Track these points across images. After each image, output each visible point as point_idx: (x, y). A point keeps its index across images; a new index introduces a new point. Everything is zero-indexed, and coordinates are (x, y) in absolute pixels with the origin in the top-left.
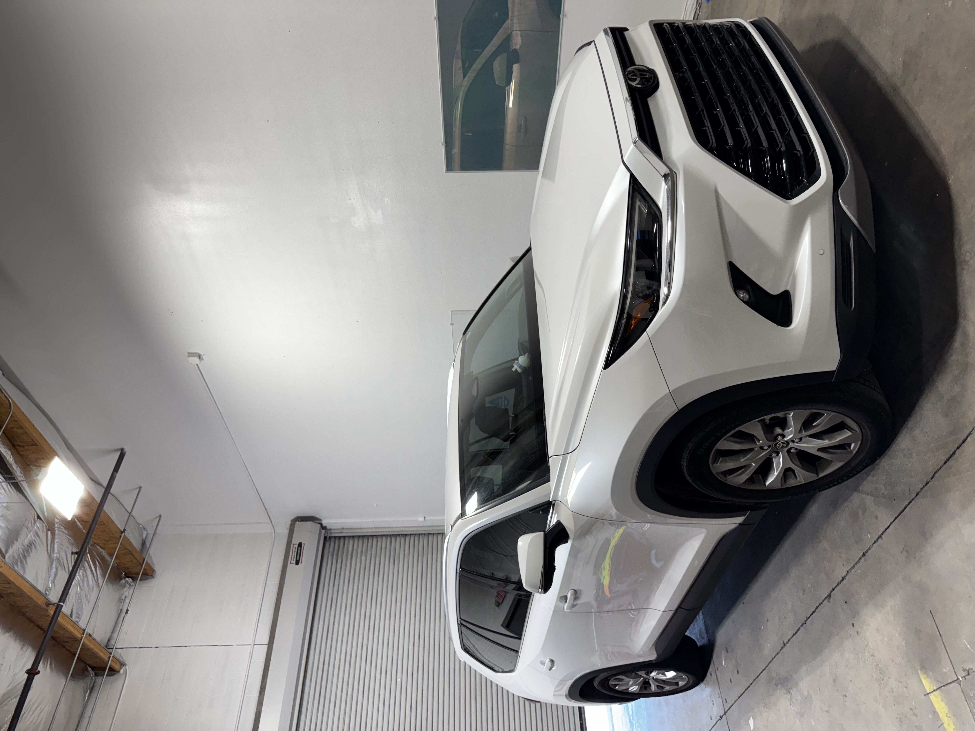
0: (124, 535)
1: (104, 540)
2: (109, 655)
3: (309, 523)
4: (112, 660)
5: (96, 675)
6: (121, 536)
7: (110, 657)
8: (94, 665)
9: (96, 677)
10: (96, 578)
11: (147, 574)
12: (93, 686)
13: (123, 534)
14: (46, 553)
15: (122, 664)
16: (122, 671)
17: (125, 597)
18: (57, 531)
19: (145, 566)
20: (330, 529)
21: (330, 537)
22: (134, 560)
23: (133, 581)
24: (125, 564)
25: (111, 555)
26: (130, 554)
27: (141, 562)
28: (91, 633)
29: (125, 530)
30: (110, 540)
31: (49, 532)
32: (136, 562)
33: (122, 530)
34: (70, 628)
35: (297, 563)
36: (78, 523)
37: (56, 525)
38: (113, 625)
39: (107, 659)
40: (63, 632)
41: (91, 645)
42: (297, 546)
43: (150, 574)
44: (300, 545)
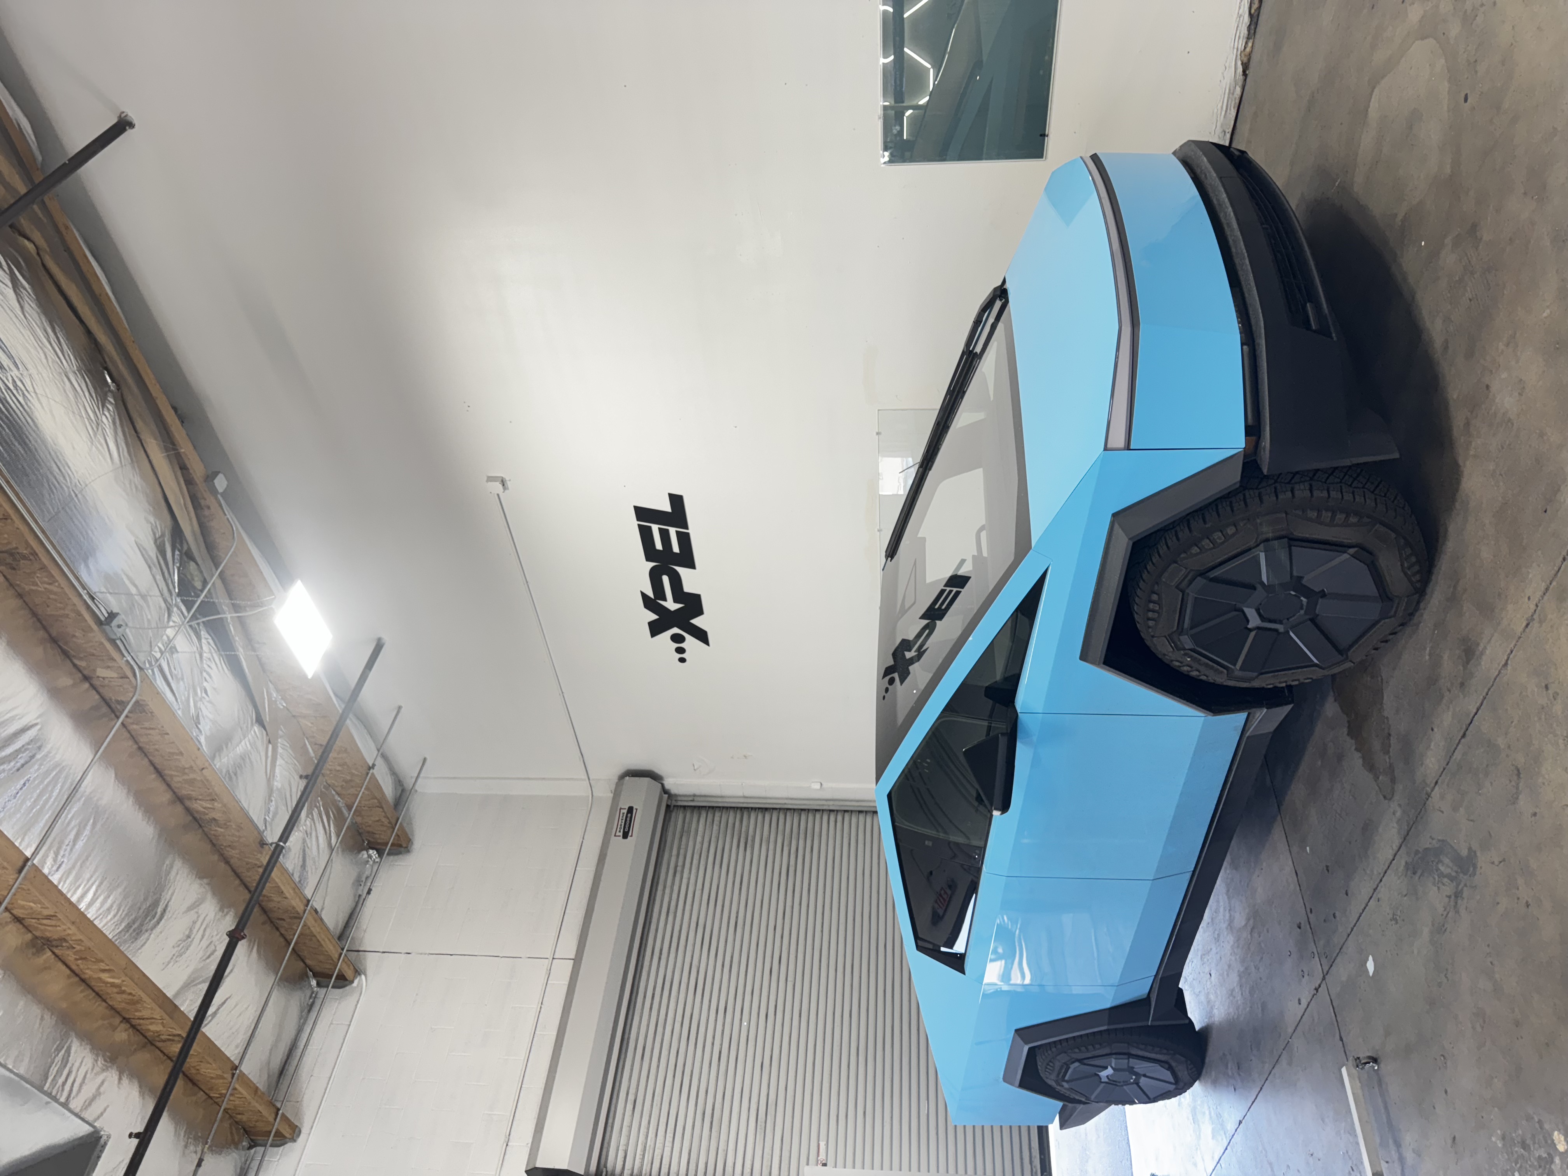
0: (373, 774)
1: (343, 781)
2: (340, 950)
3: (646, 780)
4: (343, 960)
5: (319, 985)
6: (368, 774)
7: (341, 954)
8: (318, 969)
9: (318, 989)
10: (328, 835)
11: (401, 846)
12: (313, 1003)
13: (371, 771)
14: (265, 777)
15: (357, 972)
16: (355, 984)
17: (367, 878)
18: (280, 748)
19: (398, 830)
20: (675, 795)
21: (676, 807)
22: (384, 820)
23: (379, 856)
24: (370, 826)
25: (349, 808)
26: (378, 807)
27: (394, 822)
28: (319, 910)
29: (374, 765)
30: (351, 781)
31: (270, 746)
32: (386, 822)
33: (371, 765)
34: (288, 892)
35: (625, 836)
36: (309, 747)
37: (279, 740)
38: (347, 916)
39: (337, 956)
40: (279, 899)
41: (316, 930)
42: (625, 811)
43: (404, 845)
44: (630, 810)
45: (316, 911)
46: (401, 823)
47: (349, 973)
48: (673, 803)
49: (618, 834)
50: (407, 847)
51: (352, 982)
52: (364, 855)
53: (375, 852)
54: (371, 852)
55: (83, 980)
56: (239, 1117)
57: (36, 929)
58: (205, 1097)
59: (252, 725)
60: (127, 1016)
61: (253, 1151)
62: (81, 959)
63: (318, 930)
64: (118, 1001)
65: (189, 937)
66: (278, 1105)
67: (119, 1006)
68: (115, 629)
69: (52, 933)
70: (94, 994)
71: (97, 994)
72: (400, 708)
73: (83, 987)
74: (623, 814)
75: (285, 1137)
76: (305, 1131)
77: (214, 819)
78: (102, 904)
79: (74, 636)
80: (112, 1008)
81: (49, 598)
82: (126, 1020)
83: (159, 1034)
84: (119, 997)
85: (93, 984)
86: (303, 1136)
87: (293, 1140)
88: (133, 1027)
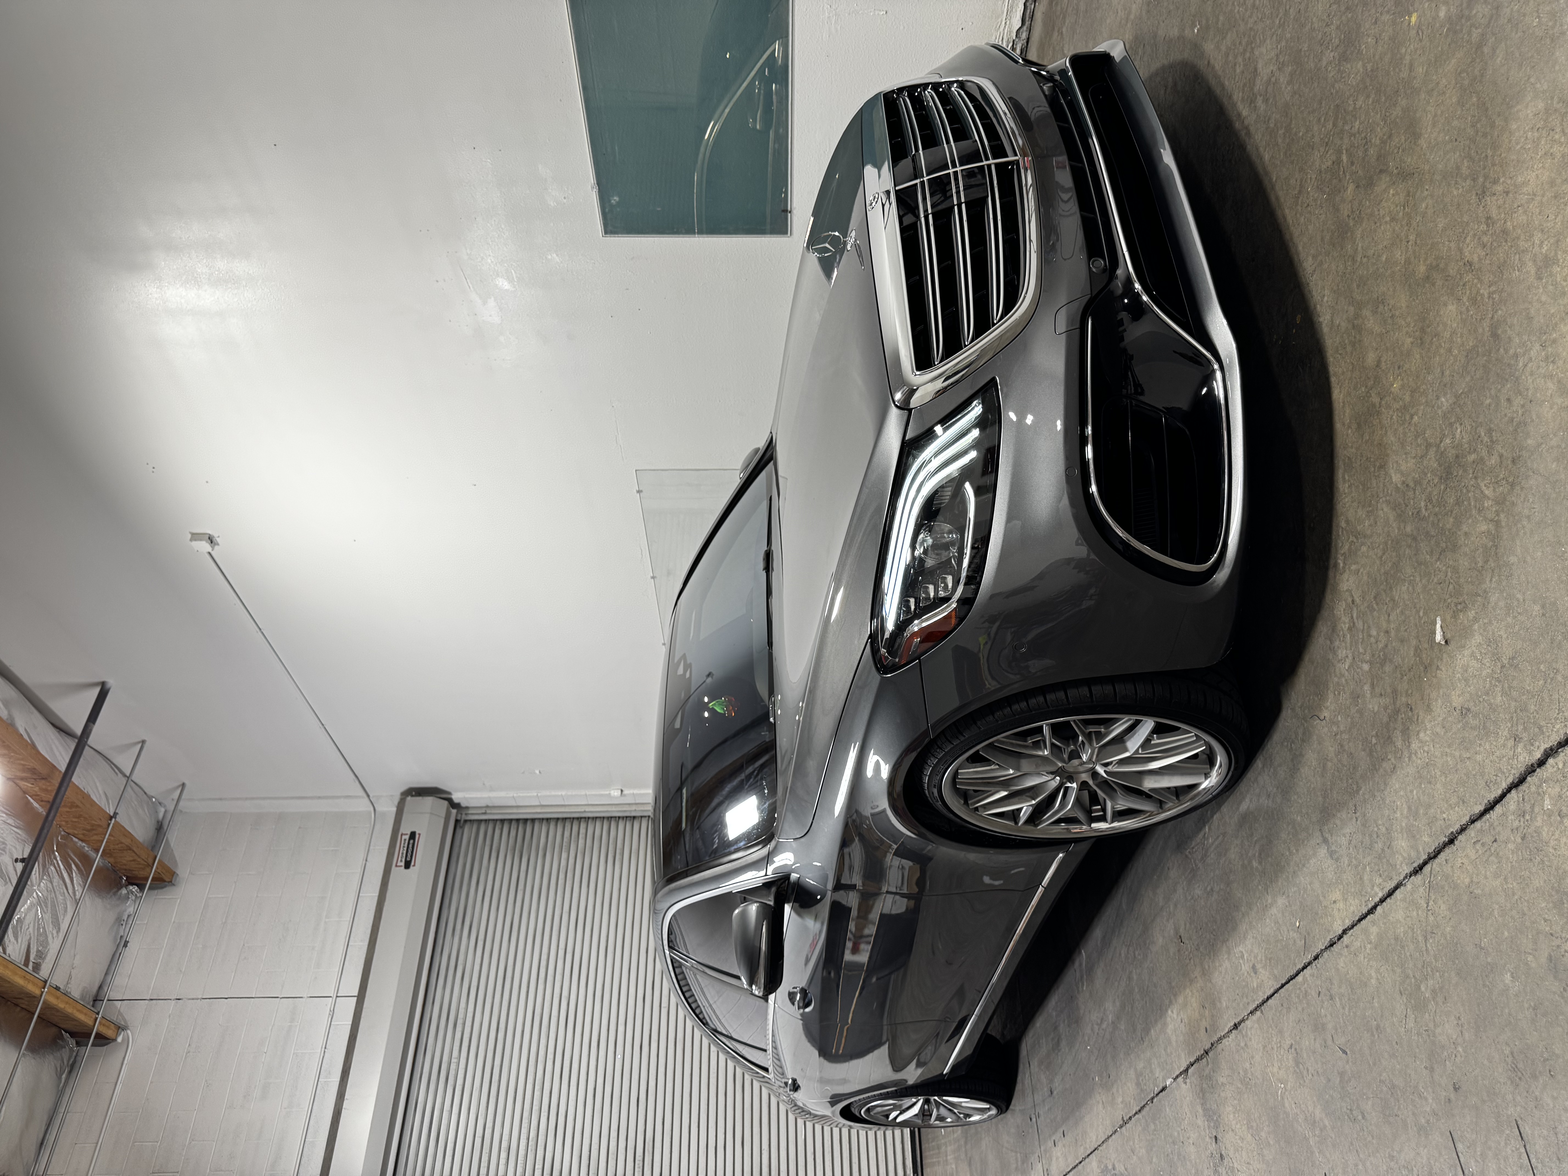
0: (116, 821)
3: (429, 800)
4: (100, 1024)
5: (75, 1043)
6: (109, 824)
7: (96, 1019)
8: (73, 1030)
9: (77, 1048)
10: (70, 891)
12: (74, 1063)
13: (113, 820)
15: (121, 1028)
16: (120, 1039)
17: (127, 915)
20: (466, 808)
21: (466, 821)
22: (137, 859)
23: (139, 889)
25: (95, 850)
26: (130, 849)
28: (60, 985)
29: (115, 814)
30: (90, 828)
32: (140, 862)
33: (112, 814)
35: (407, 865)
36: (35, 804)
39: (92, 1020)
40: (10, 985)
42: (407, 837)
43: (167, 880)
44: (413, 835)
45: (57, 988)
46: (159, 860)
47: (109, 1033)
48: (464, 817)
49: (399, 864)
50: (171, 882)
51: (115, 1040)
52: (124, 891)
53: (136, 888)
54: (131, 888)
63: (63, 1004)
72: (143, 742)
74: (405, 840)
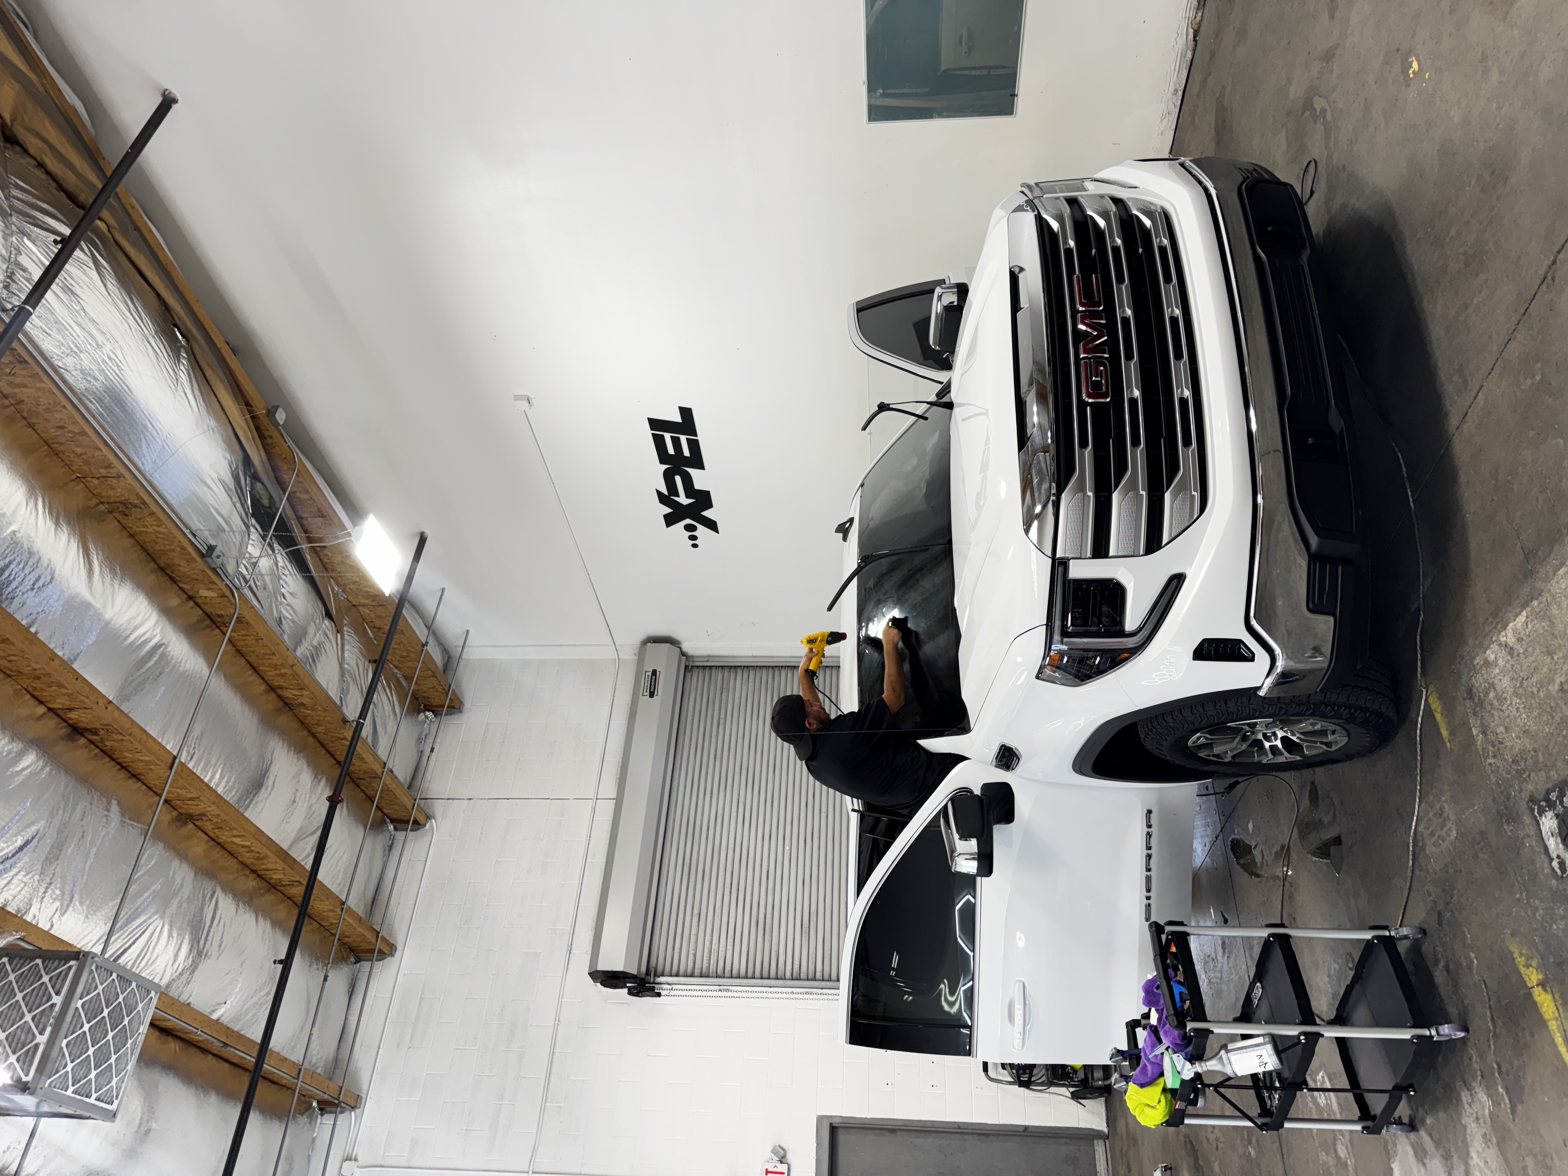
0: (427, 650)
1: (400, 656)
2: (413, 802)
3: (667, 646)
4: (416, 808)
5: (395, 829)
6: (422, 651)
7: (414, 804)
8: (394, 816)
9: (397, 833)
11: (454, 707)
12: (392, 844)
13: (425, 648)
14: (337, 660)
15: (428, 817)
16: (428, 827)
17: (429, 736)
18: (346, 635)
19: (452, 696)
20: (692, 657)
21: (692, 667)
22: (437, 686)
23: (436, 717)
24: (427, 692)
25: (409, 679)
26: (432, 677)
27: (447, 689)
28: (393, 770)
30: (407, 656)
31: (339, 635)
32: (439, 688)
33: (424, 643)
34: (369, 758)
35: (652, 694)
36: (368, 630)
37: (345, 628)
38: (414, 768)
39: (411, 806)
40: (360, 763)
41: (393, 786)
42: (650, 673)
43: (458, 707)
44: (654, 671)
45: (391, 770)
46: (453, 689)
47: (421, 819)
48: (691, 664)
49: (645, 693)
50: (460, 710)
51: (425, 826)
52: (422, 716)
53: (431, 714)
54: (427, 713)
55: (219, 844)
56: (347, 939)
57: (181, 807)
58: (318, 926)
59: (323, 620)
60: (254, 868)
61: (358, 965)
62: (218, 828)
63: (394, 786)
64: (248, 858)
65: (294, 802)
66: (377, 928)
67: (248, 862)
68: (215, 559)
69: (194, 810)
70: (227, 854)
71: (230, 853)
72: (443, 589)
73: (219, 848)
74: (648, 676)
75: (384, 953)
76: (399, 947)
77: (303, 704)
78: (227, 782)
79: (179, 565)
80: (242, 863)
81: (157, 537)
82: (253, 871)
83: (280, 881)
84: (247, 855)
85: (226, 846)
86: (398, 954)
87: (392, 955)
88: (259, 876)
